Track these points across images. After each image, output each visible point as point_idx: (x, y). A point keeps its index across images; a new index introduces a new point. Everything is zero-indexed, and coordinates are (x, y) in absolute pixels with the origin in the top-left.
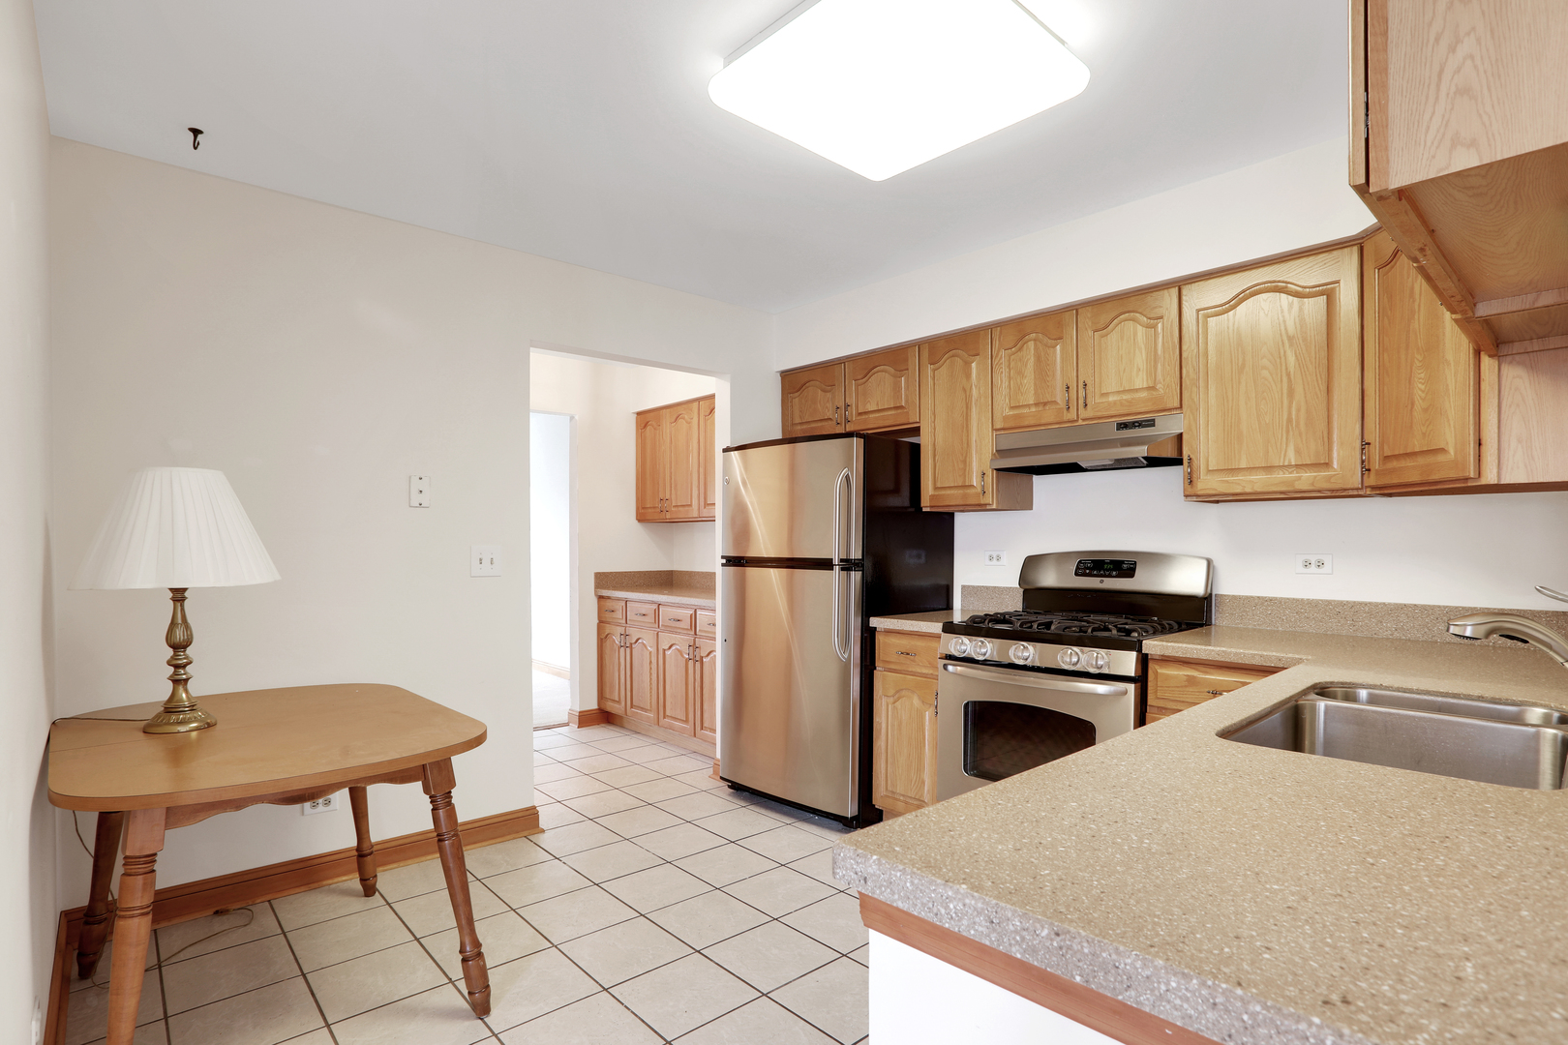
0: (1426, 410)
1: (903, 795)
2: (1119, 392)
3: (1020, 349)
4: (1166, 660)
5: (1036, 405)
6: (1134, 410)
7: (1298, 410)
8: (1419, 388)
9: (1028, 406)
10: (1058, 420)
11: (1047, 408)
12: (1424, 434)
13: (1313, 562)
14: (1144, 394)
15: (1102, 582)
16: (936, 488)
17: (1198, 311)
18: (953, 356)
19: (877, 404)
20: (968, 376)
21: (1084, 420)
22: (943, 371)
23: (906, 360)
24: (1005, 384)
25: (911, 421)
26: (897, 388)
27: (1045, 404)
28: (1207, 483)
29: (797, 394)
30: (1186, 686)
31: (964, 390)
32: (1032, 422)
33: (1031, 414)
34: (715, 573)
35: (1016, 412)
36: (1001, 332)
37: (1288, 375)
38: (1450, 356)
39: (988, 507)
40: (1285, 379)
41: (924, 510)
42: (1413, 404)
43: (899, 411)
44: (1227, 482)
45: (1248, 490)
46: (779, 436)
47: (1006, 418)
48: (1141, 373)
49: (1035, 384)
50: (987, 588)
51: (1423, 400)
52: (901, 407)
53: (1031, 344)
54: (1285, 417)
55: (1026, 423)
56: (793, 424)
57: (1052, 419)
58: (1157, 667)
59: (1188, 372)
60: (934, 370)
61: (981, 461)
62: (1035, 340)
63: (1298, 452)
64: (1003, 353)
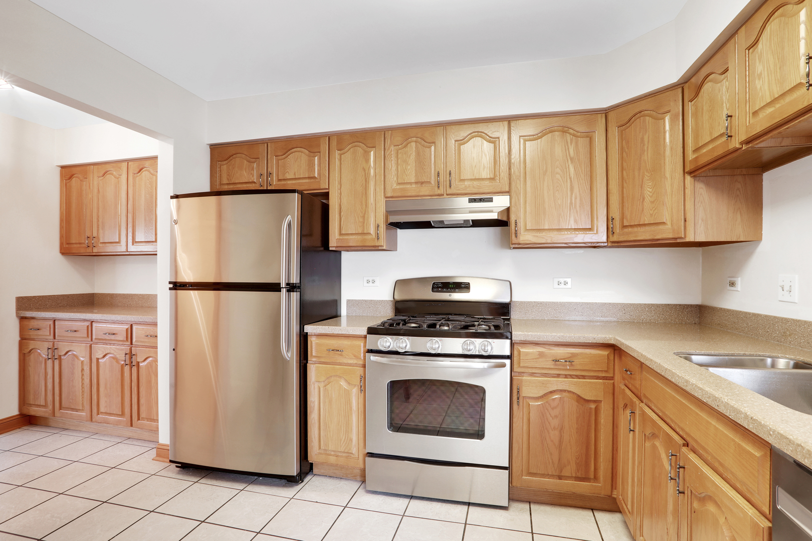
0: (652, 202)
1: (334, 451)
2: (471, 180)
3: (405, 146)
4: (524, 343)
5: (416, 183)
6: (481, 191)
7: (576, 198)
8: (648, 191)
9: (411, 183)
10: (431, 193)
11: (424, 185)
12: (651, 215)
13: (562, 282)
14: (487, 183)
15: (450, 295)
16: (341, 234)
17: (520, 137)
18: (355, 146)
19: (295, 174)
20: (367, 160)
21: (447, 195)
22: (348, 156)
23: (319, 146)
24: (394, 168)
25: (322, 187)
26: (311, 165)
27: (422, 183)
28: (525, 237)
29: (226, 162)
30: (538, 358)
31: (364, 170)
32: (414, 194)
33: (413, 190)
34: (157, 295)
35: (401, 187)
36: (391, 135)
37: (570, 178)
38: (668, 175)
39: (380, 248)
40: (569, 181)
41: (330, 249)
42: (644, 199)
43: (312, 180)
44: (537, 236)
45: (549, 241)
46: (207, 189)
47: (394, 190)
48: (486, 169)
49: (416, 170)
50: (366, 301)
51: (651, 197)
52: (314, 178)
53: (413, 144)
54: (569, 202)
55: (409, 194)
56: (221, 184)
57: (427, 193)
58: (519, 348)
59: (514, 171)
60: (341, 155)
61: (377, 216)
62: (416, 142)
63: (576, 221)
64: (392, 148)
